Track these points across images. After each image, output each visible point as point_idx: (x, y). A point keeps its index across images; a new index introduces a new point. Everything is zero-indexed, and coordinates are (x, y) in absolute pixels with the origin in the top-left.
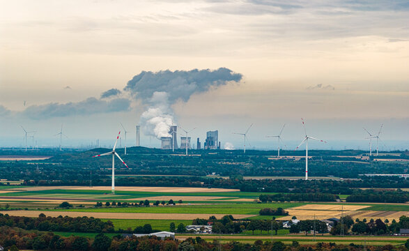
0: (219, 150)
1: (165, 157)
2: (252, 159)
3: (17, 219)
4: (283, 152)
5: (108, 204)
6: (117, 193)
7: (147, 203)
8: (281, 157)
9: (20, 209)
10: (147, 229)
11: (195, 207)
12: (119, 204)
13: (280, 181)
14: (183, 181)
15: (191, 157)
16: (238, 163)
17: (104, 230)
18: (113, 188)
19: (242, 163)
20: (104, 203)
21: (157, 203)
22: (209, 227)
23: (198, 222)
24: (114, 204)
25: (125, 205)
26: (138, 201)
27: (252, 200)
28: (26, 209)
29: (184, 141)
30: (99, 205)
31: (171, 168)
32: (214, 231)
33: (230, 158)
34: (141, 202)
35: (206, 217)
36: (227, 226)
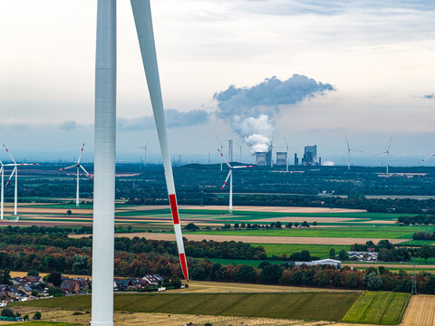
0: (318, 166)
1: (266, 173)
2: (360, 176)
4: (392, 169)
5: (236, 226)
6: (235, 213)
7: (278, 225)
8: (391, 174)
9: (143, 231)
10: (305, 256)
11: (334, 230)
12: (249, 226)
13: (409, 200)
14: (302, 200)
15: (293, 174)
16: (347, 181)
17: (256, 256)
18: (231, 208)
19: (351, 180)
20: (232, 225)
21: (289, 225)
22: (374, 255)
23: (357, 248)
24: (243, 226)
25: (256, 227)
26: (269, 223)
27: (393, 222)
28: (150, 231)
29: (280, 157)
31: (276, 186)
32: (380, 258)
33: (337, 175)
34: (273, 224)
35: (362, 241)
36: (389, 252)
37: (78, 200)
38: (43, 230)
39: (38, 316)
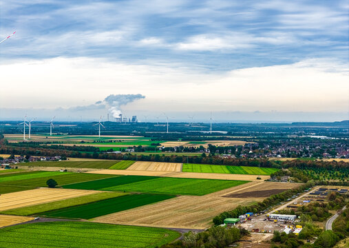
0: (137, 122)
1: (118, 125)
2: (148, 126)
3: (66, 147)
4: (159, 123)
5: (98, 142)
6: (101, 137)
7: (111, 141)
8: (159, 125)
10: (111, 150)
12: (102, 142)
15: (127, 125)
16: (143, 127)
18: (99, 136)
19: (145, 127)
21: (115, 141)
22: (133, 150)
23: (129, 148)
24: (100, 141)
25: (104, 142)
27: (149, 140)
29: (124, 119)
30: (95, 142)
31: (120, 129)
32: (135, 151)
33: (141, 125)
34: (109, 141)
35: (132, 146)
36: (140, 149)
37: (51, 134)
38: (34, 143)
39: (17, 168)
